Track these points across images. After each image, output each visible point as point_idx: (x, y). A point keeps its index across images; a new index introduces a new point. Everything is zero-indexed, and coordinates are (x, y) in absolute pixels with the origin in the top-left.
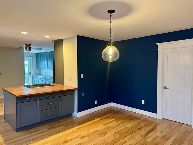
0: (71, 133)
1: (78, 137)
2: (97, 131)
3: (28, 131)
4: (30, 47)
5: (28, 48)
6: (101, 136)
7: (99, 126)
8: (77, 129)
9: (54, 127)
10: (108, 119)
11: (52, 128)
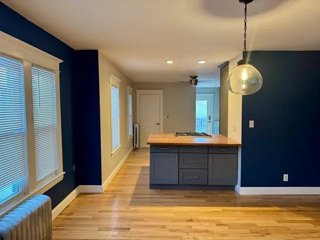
0: (209, 212)
1: (213, 221)
2: (253, 225)
3: (162, 191)
4: (195, 81)
5: (193, 81)
6: (253, 234)
7: (265, 219)
8: (223, 210)
9: (194, 197)
10: (298, 214)
11: (191, 197)
